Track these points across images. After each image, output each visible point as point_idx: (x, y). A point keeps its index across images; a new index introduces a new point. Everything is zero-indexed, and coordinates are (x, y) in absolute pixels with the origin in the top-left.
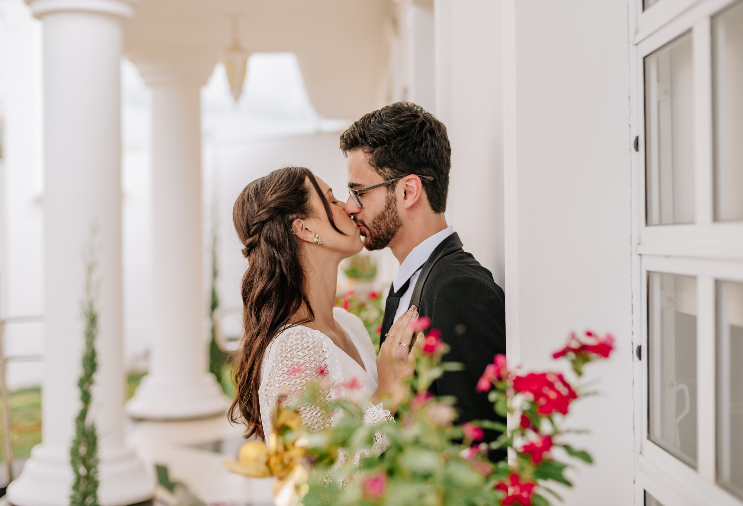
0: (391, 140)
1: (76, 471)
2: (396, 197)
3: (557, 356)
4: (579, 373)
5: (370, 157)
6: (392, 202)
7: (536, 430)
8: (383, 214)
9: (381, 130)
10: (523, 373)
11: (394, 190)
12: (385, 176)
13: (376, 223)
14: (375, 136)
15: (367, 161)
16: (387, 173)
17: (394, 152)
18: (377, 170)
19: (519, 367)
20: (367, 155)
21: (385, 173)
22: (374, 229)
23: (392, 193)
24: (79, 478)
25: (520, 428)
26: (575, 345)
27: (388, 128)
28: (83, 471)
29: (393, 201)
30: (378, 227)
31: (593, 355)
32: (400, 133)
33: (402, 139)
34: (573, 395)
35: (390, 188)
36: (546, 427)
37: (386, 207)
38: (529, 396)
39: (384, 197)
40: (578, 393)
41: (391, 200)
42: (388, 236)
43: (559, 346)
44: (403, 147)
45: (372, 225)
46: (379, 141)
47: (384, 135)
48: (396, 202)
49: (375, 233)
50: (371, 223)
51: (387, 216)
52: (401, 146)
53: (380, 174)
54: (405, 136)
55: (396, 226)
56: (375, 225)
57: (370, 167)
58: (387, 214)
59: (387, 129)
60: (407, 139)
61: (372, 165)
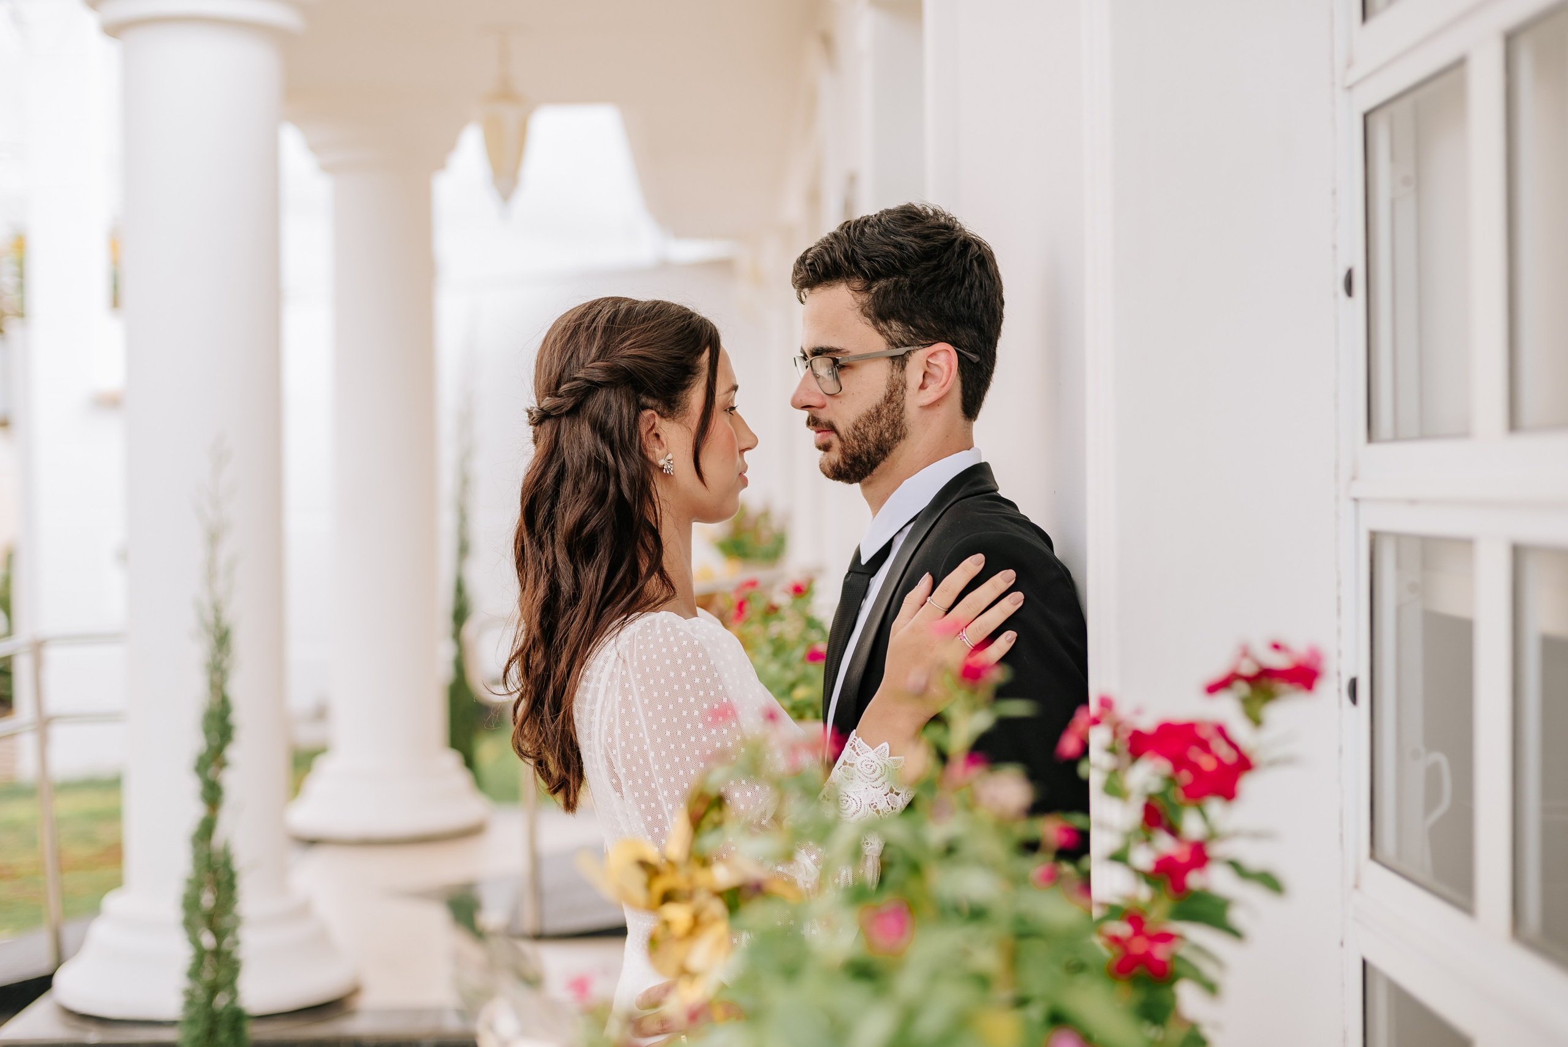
0: (909, 268)
1: (195, 942)
2: (906, 381)
3: (1213, 689)
4: (1257, 722)
5: (864, 298)
6: (897, 390)
7: (1173, 831)
8: (878, 411)
9: (890, 249)
10: (1147, 723)
11: (903, 367)
12: (890, 337)
13: (860, 429)
14: (877, 259)
15: (856, 305)
16: (895, 331)
17: (912, 291)
18: (875, 323)
19: (1138, 712)
20: (857, 295)
21: (891, 331)
22: (853, 441)
23: (900, 372)
24: (201, 955)
25: (1143, 828)
26: (1248, 668)
27: (902, 245)
28: (208, 940)
29: (900, 388)
30: (863, 437)
31: (1283, 687)
32: (927, 255)
33: (929, 268)
34: (1244, 764)
35: (896, 362)
36: (1192, 825)
37: (885, 397)
38: (1164, 766)
39: (886, 377)
40: (1254, 759)
41: (897, 386)
42: (877, 455)
43: (1218, 670)
44: (929, 283)
45: (850, 432)
46: (884, 269)
47: (896, 257)
48: (905, 391)
49: (854, 448)
50: (851, 427)
51: (885, 415)
52: (926, 279)
53: (881, 332)
54: (935, 262)
55: (895, 437)
56: (857, 433)
57: (863, 317)
58: (886, 411)
59: (900, 247)
60: (937, 267)
61: (867, 315)
